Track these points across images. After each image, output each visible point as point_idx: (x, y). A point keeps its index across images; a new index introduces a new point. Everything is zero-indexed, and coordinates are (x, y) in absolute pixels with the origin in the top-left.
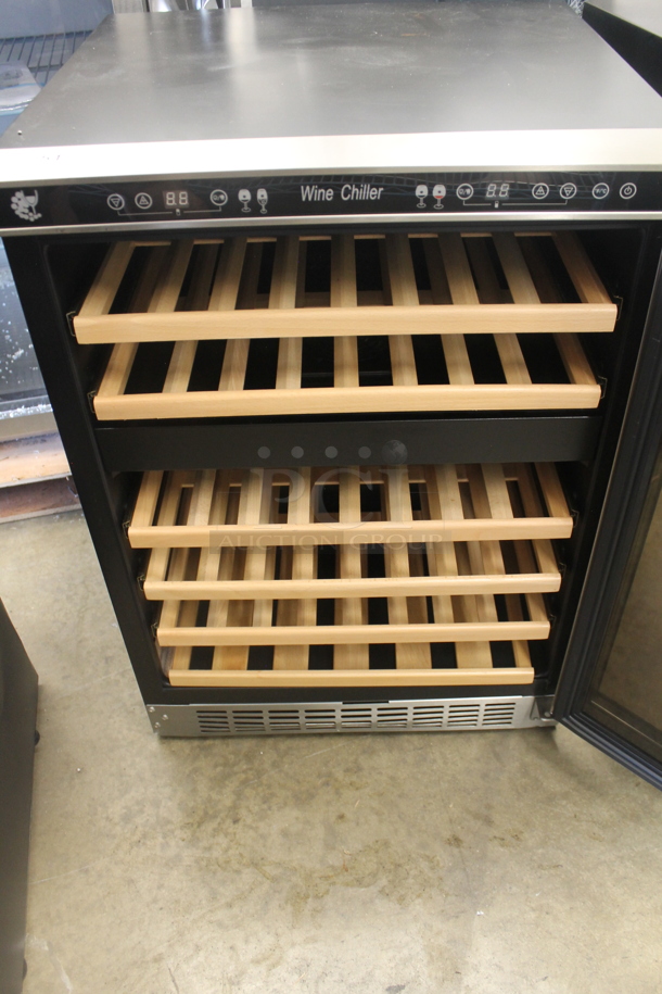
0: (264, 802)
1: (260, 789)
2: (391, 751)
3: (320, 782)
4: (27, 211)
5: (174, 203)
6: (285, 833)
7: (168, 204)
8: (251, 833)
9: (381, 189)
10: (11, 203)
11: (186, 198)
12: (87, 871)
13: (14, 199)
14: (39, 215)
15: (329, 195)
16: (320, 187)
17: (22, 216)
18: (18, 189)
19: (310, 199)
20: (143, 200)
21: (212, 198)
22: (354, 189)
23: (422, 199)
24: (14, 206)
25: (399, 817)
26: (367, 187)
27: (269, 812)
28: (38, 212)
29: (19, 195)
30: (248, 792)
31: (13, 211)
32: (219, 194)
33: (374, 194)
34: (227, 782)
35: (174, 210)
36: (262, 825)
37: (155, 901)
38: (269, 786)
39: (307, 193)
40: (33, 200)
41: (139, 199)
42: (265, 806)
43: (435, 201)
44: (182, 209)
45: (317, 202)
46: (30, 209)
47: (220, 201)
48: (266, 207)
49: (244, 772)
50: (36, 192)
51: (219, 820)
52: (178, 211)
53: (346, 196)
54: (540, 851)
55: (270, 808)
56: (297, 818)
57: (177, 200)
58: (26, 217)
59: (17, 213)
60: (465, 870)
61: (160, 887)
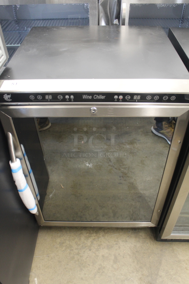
0: (99, 246)
1: (98, 242)
2: (136, 238)
3: (115, 243)
4: (8, 99)
5: (48, 98)
6: (103, 256)
7: (46, 98)
8: (94, 254)
9: (105, 96)
10: (3, 97)
11: (51, 97)
12: (48, 256)
13: (4, 96)
14: (11, 100)
15: (90, 97)
16: (88, 95)
17: (6, 100)
18: (6, 94)
19: (85, 98)
20: (39, 97)
21: (58, 97)
22: (97, 96)
23: (116, 99)
24: (4, 97)
25: (135, 258)
26: (101, 96)
27: (100, 249)
28: (11, 99)
29: (6, 95)
30: (95, 242)
31: (4, 99)
32: (60, 96)
33: (103, 97)
34: (89, 238)
35: (48, 100)
36: (97, 252)
37: (65, 268)
38: (101, 242)
39: (84, 97)
40: (9, 96)
41: (38, 97)
42: (99, 247)
43: (120, 99)
44: (50, 100)
45: (87, 99)
46: (9, 98)
47: (61, 98)
48: (73, 100)
49: (94, 236)
50: (10, 94)
51: (86, 249)
52: (49, 100)
53: (95, 98)
54: (174, 276)
55: (100, 248)
56: (107, 253)
57: (49, 97)
58: (7, 100)
59: (5, 99)
60: (151, 277)
61: (68, 265)
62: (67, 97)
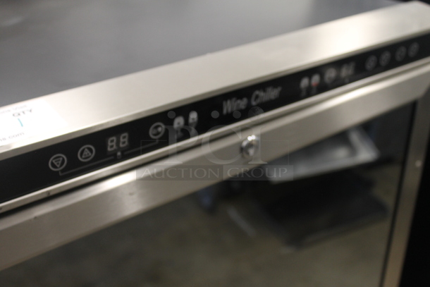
9: (280, 89)
16: (237, 99)
19: (230, 111)
20: (86, 153)
23: (304, 90)
26: (270, 89)
32: (158, 126)
33: (273, 93)
35: (115, 155)
39: (229, 106)
43: (312, 88)
44: (123, 151)
47: (158, 134)
52: (119, 154)
53: (256, 100)
57: (118, 143)
62: (179, 122)
